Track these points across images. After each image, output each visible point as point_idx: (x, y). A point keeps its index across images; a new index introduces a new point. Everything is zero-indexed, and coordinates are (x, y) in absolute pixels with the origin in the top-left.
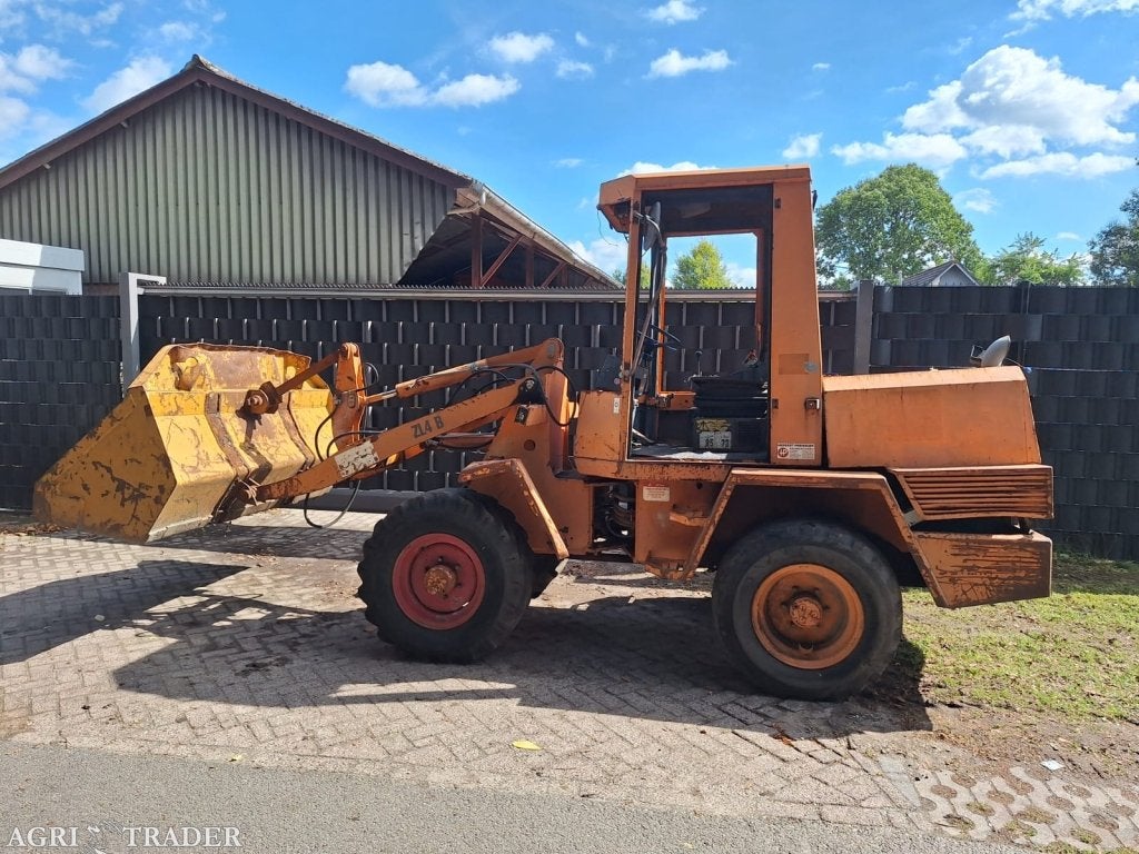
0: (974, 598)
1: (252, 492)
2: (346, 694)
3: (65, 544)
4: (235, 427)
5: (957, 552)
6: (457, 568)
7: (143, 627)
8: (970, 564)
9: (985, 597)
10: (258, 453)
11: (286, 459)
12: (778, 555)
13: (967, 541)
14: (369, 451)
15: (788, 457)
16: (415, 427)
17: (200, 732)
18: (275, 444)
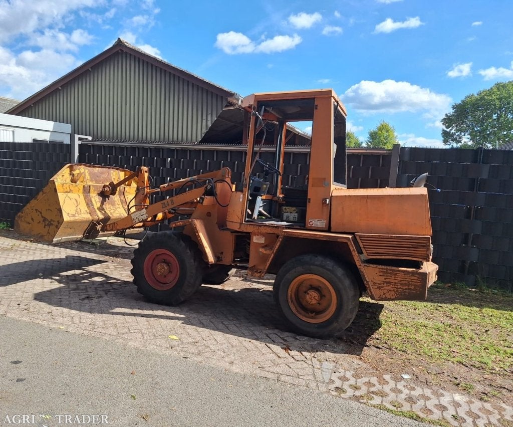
0: (389, 297)
1: (99, 227)
2: (116, 311)
3: (43, 246)
4: (96, 200)
5: (382, 274)
6: (170, 265)
7: (55, 279)
8: (387, 280)
9: (394, 297)
10: (105, 212)
11: (118, 215)
12: (300, 269)
13: (387, 269)
14: (145, 213)
15: (313, 225)
16: (163, 203)
17: (54, 317)
18: (114, 209)
